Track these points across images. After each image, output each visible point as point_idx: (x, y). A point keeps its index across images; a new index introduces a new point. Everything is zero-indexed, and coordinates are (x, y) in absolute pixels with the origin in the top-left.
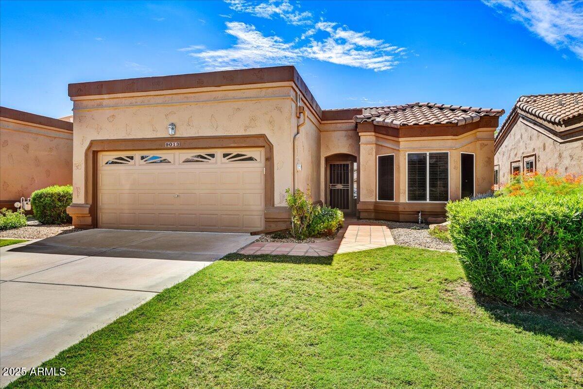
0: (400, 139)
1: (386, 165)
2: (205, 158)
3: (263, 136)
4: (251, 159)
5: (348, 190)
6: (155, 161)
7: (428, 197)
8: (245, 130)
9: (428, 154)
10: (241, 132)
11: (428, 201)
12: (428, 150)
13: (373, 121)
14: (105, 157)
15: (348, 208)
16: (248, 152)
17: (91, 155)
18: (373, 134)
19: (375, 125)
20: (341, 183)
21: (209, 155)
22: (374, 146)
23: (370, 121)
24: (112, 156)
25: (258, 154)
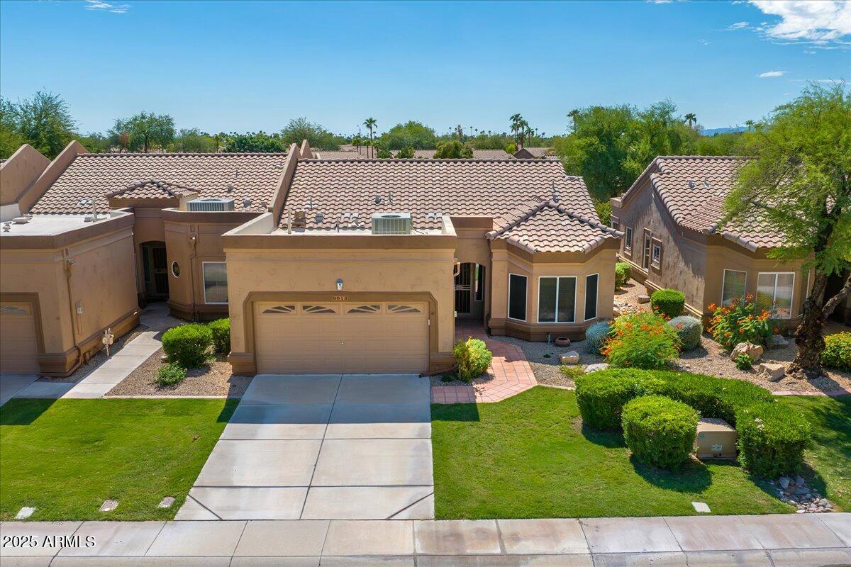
0: (534, 264)
1: (518, 285)
2: (371, 309)
3: (429, 294)
4: (416, 311)
5: (469, 291)
6: (318, 310)
7: (557, 318)
8: (412, 288)
9: (558, 278)
10: (409, 290)
11: (556, 322)
12: (558, 275)
13: (506, 238)
14: (261, 307)
15: (469, 311)
16: (413, 306)
17: (249, 305)
18: (506, 251)
19: (508, 243)
20: (461, 283)
21: (375, 307)
22: (505, 264)
23: (503, 238)
24: (270, 305)
25: (422, 306)
